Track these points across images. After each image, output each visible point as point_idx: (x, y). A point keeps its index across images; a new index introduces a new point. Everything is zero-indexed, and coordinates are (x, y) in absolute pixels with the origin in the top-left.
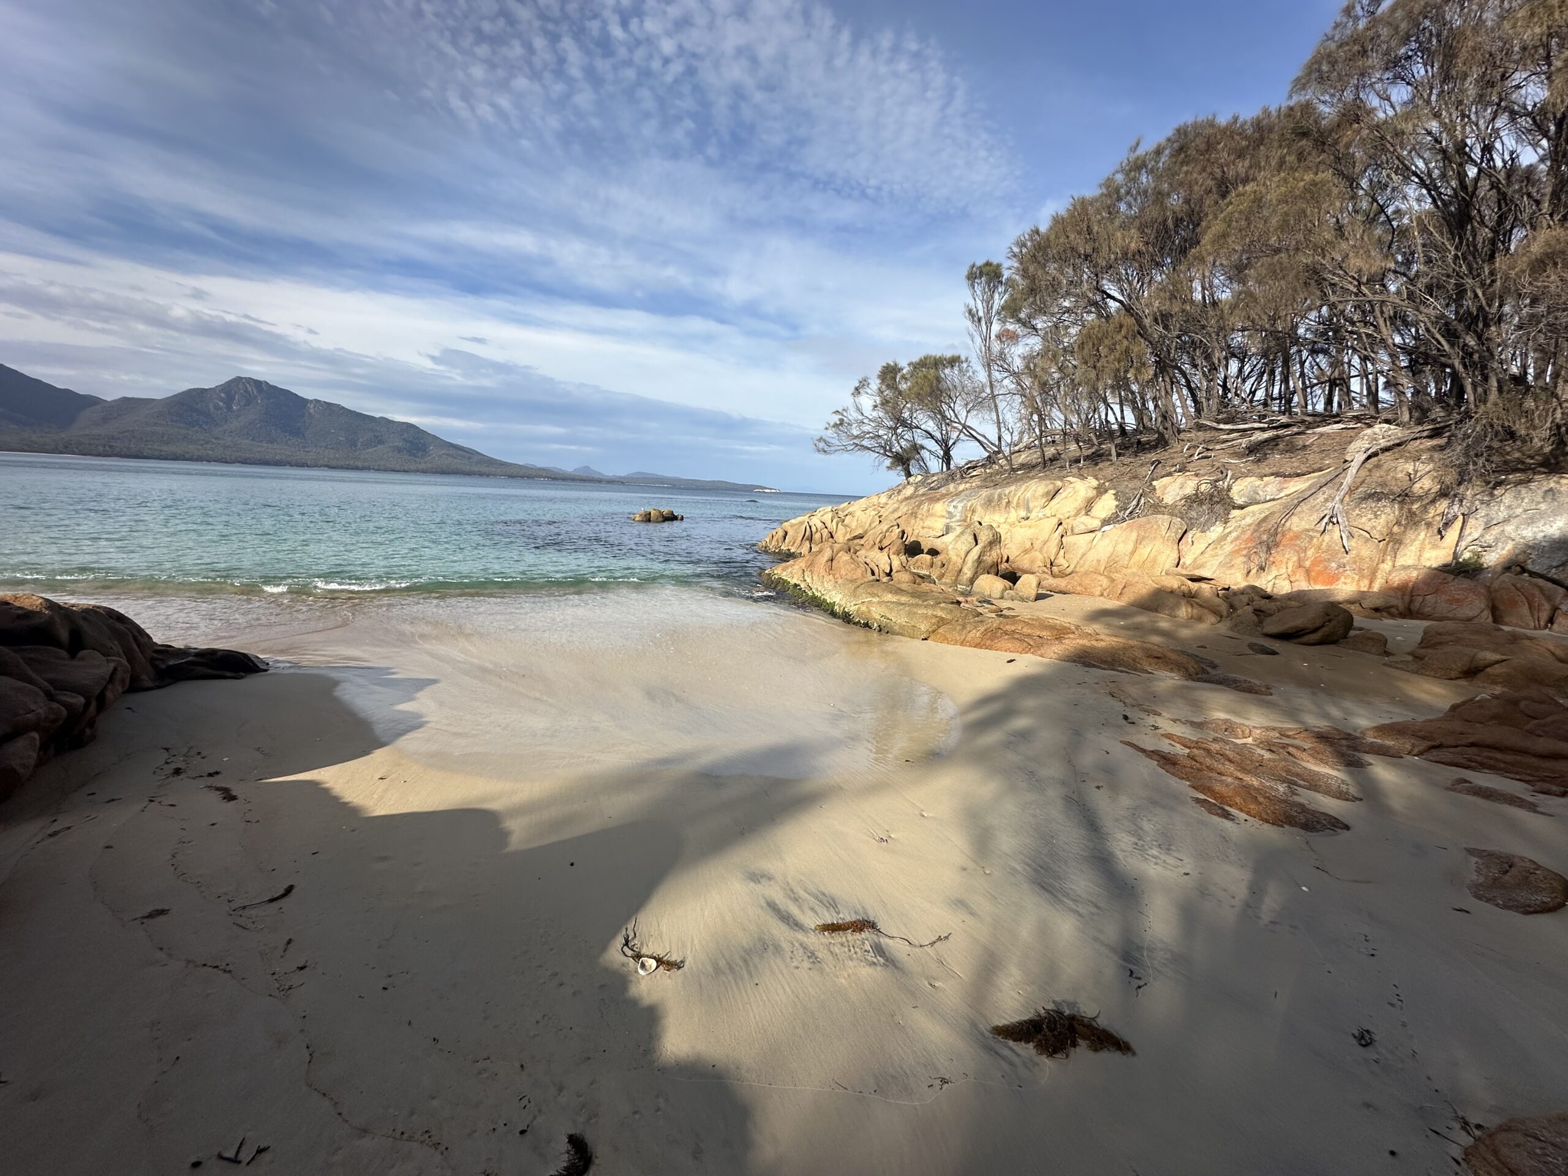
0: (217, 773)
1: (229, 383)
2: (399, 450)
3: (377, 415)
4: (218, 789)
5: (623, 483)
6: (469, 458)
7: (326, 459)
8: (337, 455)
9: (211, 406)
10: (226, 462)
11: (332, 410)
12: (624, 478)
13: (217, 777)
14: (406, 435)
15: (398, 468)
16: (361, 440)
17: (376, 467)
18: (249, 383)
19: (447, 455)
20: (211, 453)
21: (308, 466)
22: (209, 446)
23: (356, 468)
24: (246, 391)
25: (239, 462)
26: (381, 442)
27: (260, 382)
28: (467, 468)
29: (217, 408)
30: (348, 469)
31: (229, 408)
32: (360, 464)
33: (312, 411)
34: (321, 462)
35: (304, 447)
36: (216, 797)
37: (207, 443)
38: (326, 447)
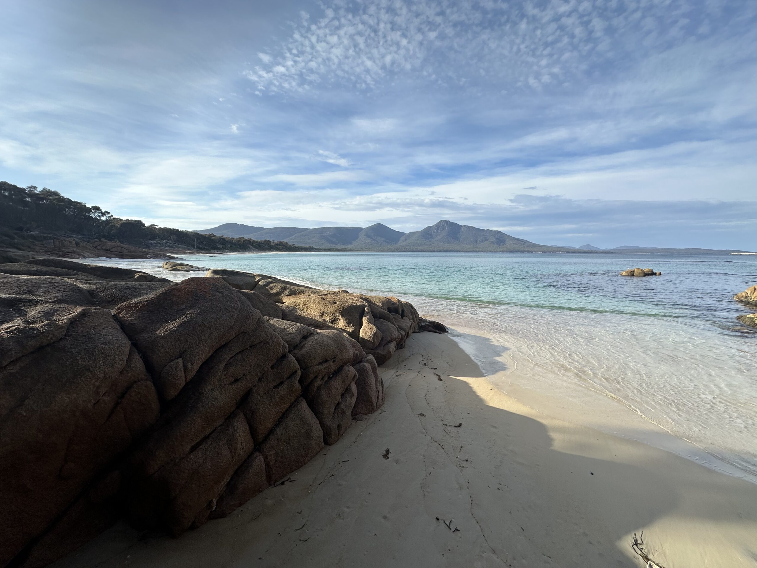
0: (436, 369)
1: (438, 223)
2: (493, 243)
3: (486, 229)
4: (437, 375)
5: (612, 253)
6: (524, 244)
7: (466, 249)
8: (470, 247)
9: (432, 232)
10: (435, 252)
11: (470, 228)
12: (613, 250)
13: (436, 370)
14: (496, 236)
15: (492, 251)
16: (479, 240)
17: (484, 251)
18: (444, 222)
19: (514, 243)
20: (431, 248)
21: (460, 252)
22: (430, 246)
23: (476, 252)
24: (443, 225)
25: (438, 251)
26: (486, 240)
27: (447, 221)
28: (522, 249)
29: (434, 232)
30: (473, 252)
31: (437, 232)
32: (478, 250)
33: (463, 230)
34: (464, 250)
35: (459, 244)
36: (436, 378)
37: (430, 245)
38: (466, 244)
